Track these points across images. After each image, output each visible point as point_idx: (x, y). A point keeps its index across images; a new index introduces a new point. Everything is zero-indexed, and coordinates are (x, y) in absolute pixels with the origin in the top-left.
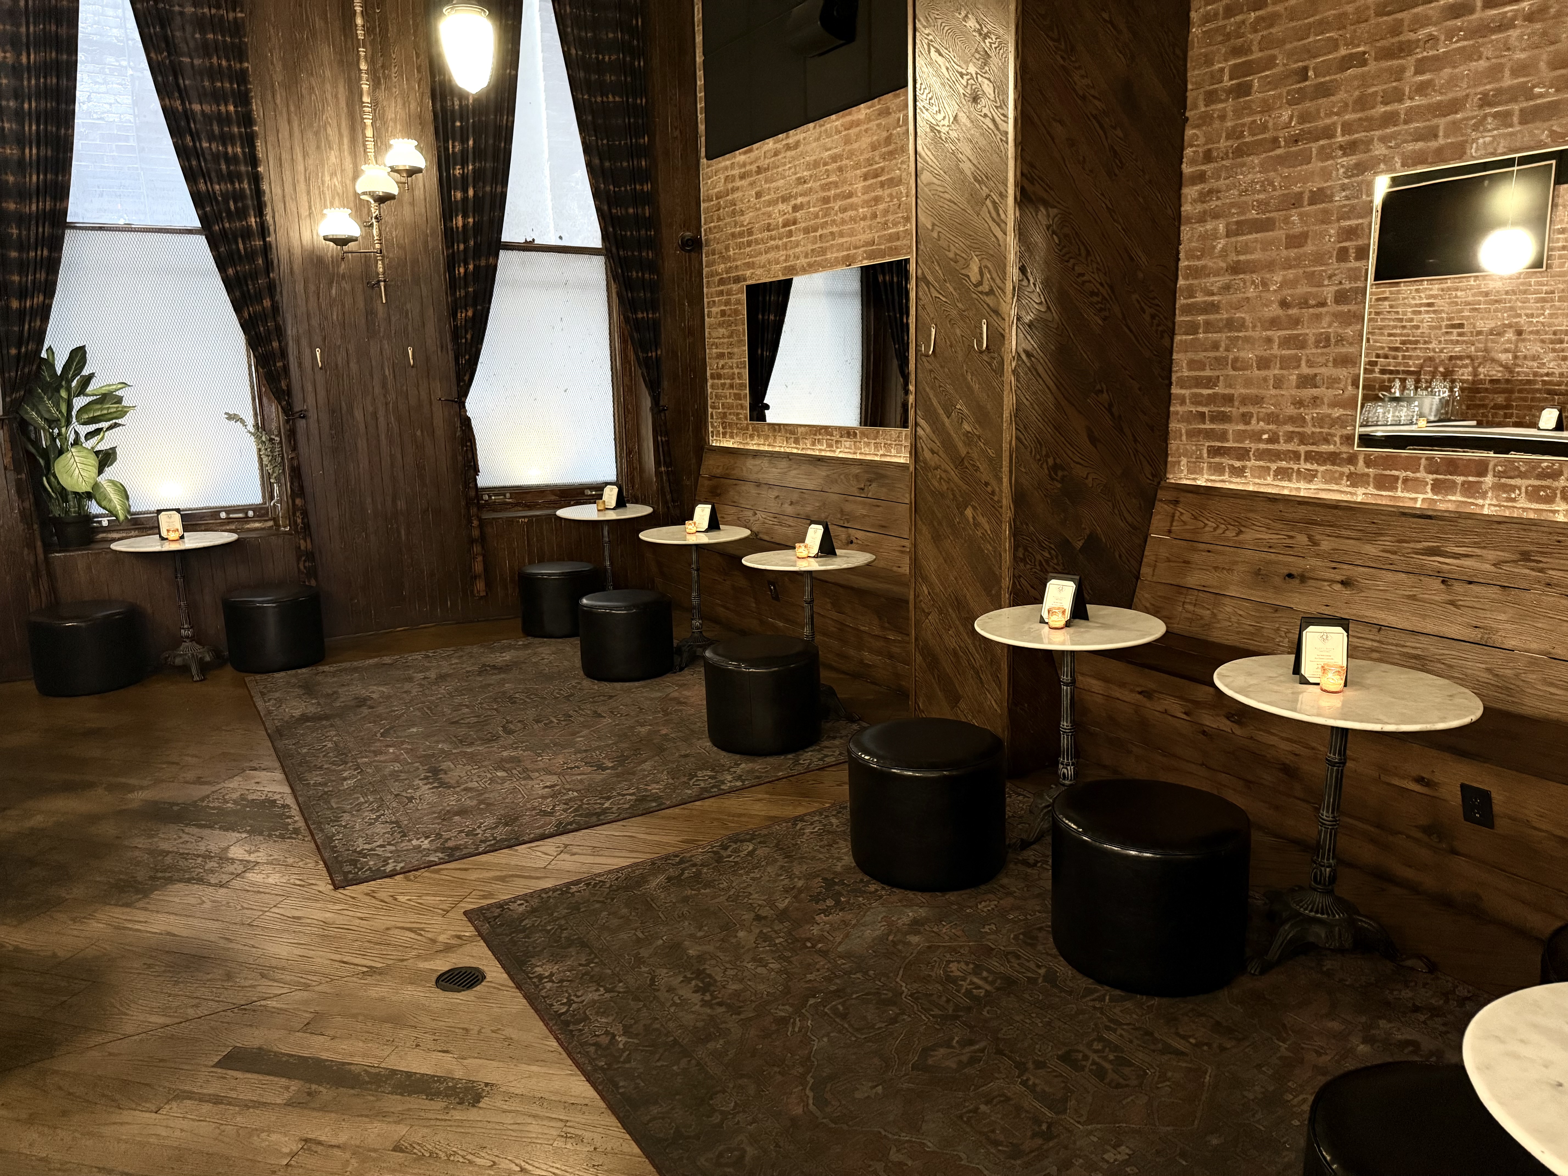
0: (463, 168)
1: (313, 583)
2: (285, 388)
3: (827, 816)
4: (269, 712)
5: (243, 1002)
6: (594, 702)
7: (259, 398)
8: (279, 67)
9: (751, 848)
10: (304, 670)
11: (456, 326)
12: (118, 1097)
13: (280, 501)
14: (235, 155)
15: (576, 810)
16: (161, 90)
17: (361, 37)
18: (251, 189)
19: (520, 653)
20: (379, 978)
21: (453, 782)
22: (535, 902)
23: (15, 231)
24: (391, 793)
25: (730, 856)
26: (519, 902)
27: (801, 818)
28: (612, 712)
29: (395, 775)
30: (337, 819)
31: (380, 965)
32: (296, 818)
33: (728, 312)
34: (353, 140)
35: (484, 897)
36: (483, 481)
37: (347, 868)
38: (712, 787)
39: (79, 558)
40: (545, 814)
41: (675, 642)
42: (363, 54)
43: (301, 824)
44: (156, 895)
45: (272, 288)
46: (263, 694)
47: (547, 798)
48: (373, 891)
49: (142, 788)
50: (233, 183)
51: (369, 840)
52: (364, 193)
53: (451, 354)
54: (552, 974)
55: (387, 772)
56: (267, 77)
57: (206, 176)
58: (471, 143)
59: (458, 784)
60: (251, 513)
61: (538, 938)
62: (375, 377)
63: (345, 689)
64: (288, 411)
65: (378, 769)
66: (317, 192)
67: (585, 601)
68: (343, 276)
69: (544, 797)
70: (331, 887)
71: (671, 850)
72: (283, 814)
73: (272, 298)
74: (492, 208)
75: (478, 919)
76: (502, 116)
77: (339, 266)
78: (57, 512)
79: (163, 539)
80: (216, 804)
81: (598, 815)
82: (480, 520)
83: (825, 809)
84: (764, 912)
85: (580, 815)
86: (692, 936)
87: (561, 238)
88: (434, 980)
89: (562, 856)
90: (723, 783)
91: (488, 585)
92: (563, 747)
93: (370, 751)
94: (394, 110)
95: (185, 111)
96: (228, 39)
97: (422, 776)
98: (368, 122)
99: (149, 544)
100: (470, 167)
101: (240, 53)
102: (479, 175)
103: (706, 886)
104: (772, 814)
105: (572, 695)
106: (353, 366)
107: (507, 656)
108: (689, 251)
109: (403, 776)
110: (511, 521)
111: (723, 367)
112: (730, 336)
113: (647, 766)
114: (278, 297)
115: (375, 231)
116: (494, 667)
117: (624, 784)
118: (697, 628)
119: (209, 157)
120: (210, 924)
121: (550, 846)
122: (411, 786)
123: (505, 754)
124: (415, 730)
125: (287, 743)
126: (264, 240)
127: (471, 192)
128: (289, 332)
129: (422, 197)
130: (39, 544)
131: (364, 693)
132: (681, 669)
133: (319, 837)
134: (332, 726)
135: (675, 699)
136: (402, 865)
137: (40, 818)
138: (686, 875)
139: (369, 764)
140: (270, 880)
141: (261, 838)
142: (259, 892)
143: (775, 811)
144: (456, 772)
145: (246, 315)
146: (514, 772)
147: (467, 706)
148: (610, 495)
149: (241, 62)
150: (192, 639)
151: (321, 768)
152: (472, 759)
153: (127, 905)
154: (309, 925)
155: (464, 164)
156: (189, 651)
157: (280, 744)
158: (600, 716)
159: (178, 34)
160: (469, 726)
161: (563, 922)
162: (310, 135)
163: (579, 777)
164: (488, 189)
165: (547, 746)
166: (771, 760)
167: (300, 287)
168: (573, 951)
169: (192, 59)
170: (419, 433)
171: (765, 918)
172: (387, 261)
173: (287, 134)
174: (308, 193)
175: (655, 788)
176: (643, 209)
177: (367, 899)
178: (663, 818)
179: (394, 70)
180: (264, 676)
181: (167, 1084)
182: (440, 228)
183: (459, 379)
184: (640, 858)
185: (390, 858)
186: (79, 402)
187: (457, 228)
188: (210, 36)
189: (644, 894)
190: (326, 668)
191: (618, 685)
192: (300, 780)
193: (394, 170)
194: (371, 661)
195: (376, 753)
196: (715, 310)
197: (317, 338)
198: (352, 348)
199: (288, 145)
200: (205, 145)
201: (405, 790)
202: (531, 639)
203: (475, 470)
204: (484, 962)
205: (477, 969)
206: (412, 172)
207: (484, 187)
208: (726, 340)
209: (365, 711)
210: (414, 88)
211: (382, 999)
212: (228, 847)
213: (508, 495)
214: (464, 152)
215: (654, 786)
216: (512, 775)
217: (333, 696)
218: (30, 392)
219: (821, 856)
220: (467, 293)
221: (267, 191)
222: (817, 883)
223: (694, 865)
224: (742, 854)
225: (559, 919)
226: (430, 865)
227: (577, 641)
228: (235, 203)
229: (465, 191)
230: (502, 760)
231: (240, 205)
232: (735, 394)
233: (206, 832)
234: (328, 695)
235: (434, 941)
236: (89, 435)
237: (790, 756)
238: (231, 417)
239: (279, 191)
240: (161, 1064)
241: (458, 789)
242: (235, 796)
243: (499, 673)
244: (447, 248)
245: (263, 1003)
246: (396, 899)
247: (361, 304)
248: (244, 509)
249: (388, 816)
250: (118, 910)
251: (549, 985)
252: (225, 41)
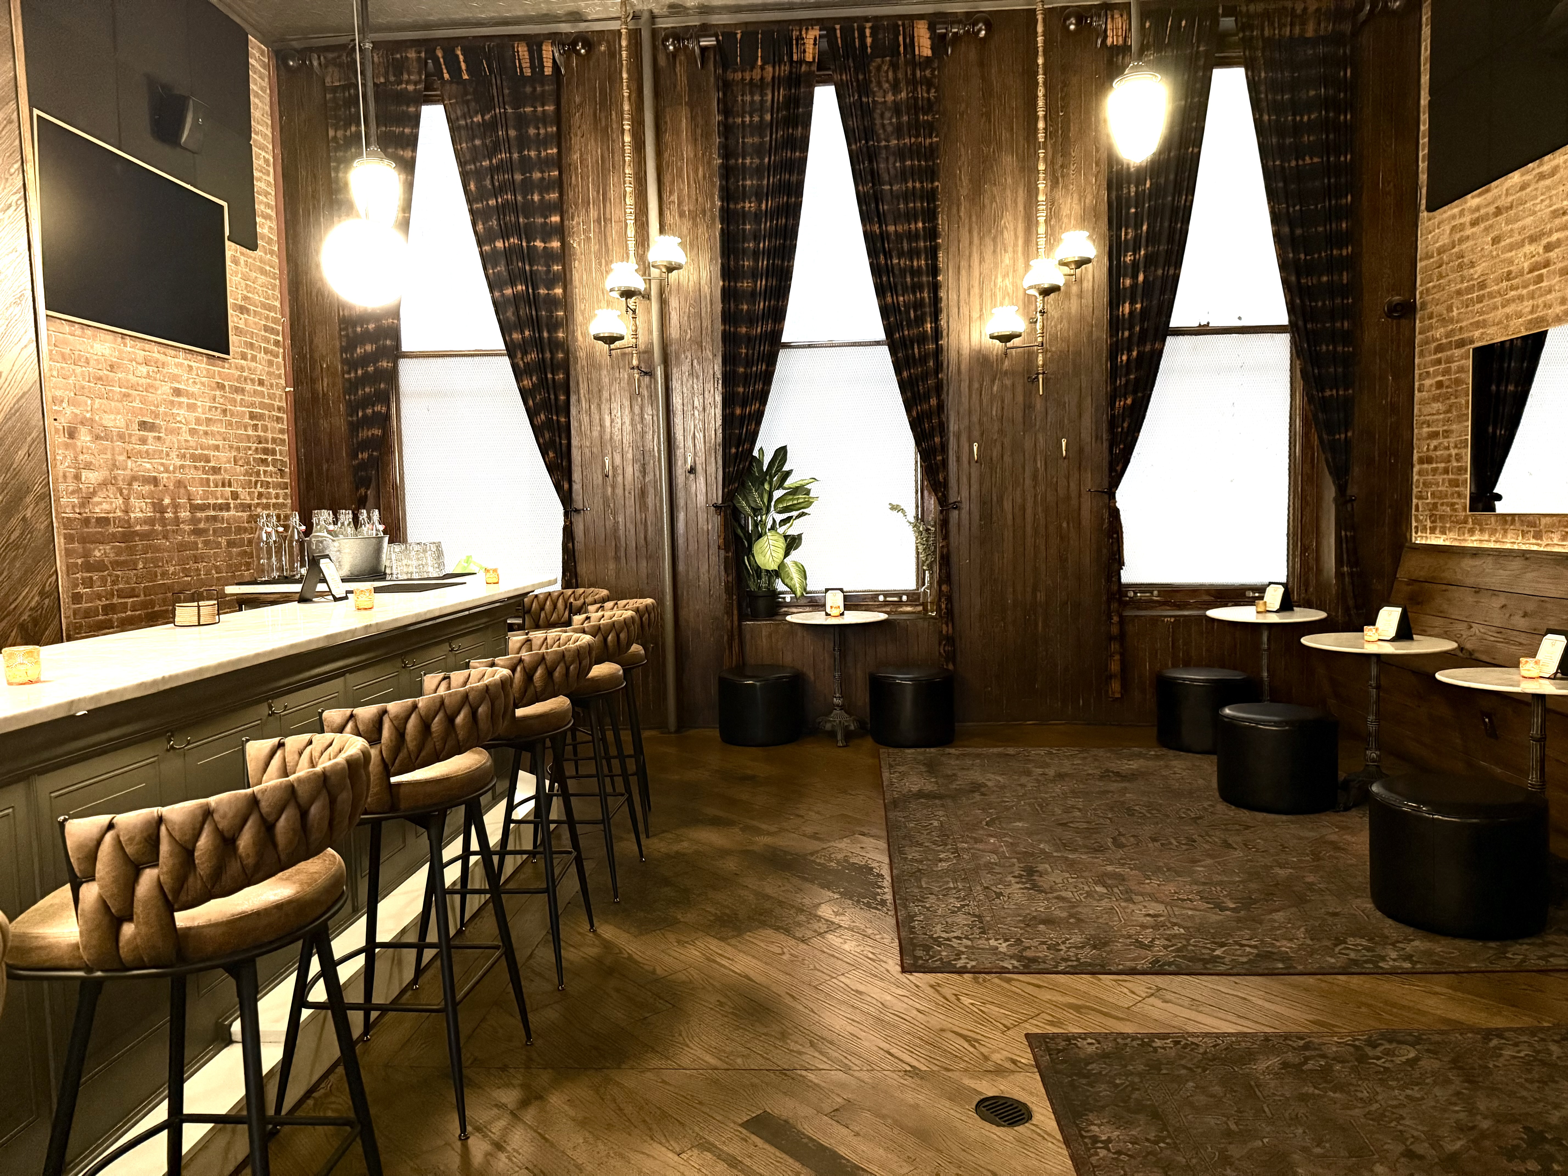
0: (1134, 254)
1: (951, 667)
2: (941, 479)
3: (1542, 1040)
4: (892, 784)
5: (786, 1067)
6: (1226, 830)
7: (921, 491)
8: (965, 181)
9: (1412, 1055)
10: (932, 750)
11: (1113, 416)
12: (655, 1127)
13: (930, 588)
14: (919, 267)
15: (1178, 950)
16: (865, 217)
17: (1042, 140)
18: (929, 297)
19: (1150, 763)
20: (919, 1082)
21: (1046, 886)
22: (1108, 1046)
23: (744, 351)
24: (982, 884)
25: (1379, 1058)
26: (1090, 1041)
27: (1499, 1033)
28: (1246, 845)
29: (989, 867)
30: (922, 899)
31: (924, 1068)
32: (886, 890)
33: (1447, 383)
34: (1027, 242)
35: (1051, 1023)
36: (1128, 576)
37: (919, 953)
38: (1366, 962)
39: (764, 626)
40: (1141, 945)
41: (1342, 776)
42: (1041, 155)
43: (889, 897)
44: (747, 936)
45: (939, 388)
46: (891, 766)
47: (1147, 928)
48: (939, 985)
49: (769, 834)
50: (914, 293)
51: (948, 927)
52: (1031, 287)
53: (1106, 445)
54: (1109, 1140)
55: (982, 861)
56: (954, 194)
57: (893, 289)
58: (1145, 228)
59: (1052, 890)
60: (904, 598)
61: (1103, 1089)
62: (1027, 468)
63: (965, 772)
64: (943, 502)
65: (974, 857)
66: (989, 294)
67: (1227, 711)
68: (1006, 373)
69: (1144, 927)
70: (899, 969)
71: (1294, 1029)
72: (876, 883)
73: (939, 397)
74: (1163, 292)
75: (1039, 1047)
76: (1180, 196)
77: (1002, 363)
78: (753, 587)
79: (827, 614)
80: (822, 861)
81: (1205, 962)
82: (1121, 617)
83: (1542, 1029)
84: (1421, 1148)
85: (1184, 957)
86: (1305, 1149)
87: (1240, 318)
88: (975, 1103)
89: (1152, 1000)
90: (1383, 958)
91: (1125, 686)
92: (1178, 874)
93: (971, 838)
94: (1070, 206)
95: (881, 233)
96: (923, 163)
97: (1016, 874)
98: (1042, 220)
99: (817, 618)
100: (1142, 252)
101: (932, 174)
102: (1150, 261)
103: (1334, 1090)
104: (1451, 1016)
105: (1201, 818)
106: (1007, 459)
107: (1134, 765)
108: (1399, 317)
109: (998, 869)
110: (1155, 620)
111: (1436, 448)
112: (1448, 411)
113: (1279, 916)
114: (944, 396)
115: (1039, 325)
116: (1117, 774)
117: (1247, 933)
118: (1373, 760)
119: (897, 272)
120: (782, 977)
121: (1140, 985)
122: (1001, 882)
123: (1110, 868)
124: (1020, 824)
125: (897, 815)
126: (937, 344)
127: (1141, 278)
128: (951, 428)
129: (1090, 288)
130: (735, 612)
131: (980, 779)
132: (1347, 809)
133: (902, 913)
134: (943, 806)
135: (1332, 843)
136: (974, 963)
137: (685, 844)
138: (1310, 1065)
139: (968, 850)
140: (846, 947)
141: (850, 902)
142: (833, 956)
143: (1458, 1014)
144: (1054, 876)
145: (914, 414)
146: (1116, 890)
147: (1080, 810)
148: (1274, 597)
149: (932, 182)
150: (842, 707)
151: (921, 844)
152: (1071, 865)
153: (722, 939)
154: (869, 1004)
155: (1136, 250)
156: (838, 718)
157: (891, 815)
158: (1229, 846)
159: (882, 166)
160: (1077, 831)
161: (1137, 1080)
162: (988, 241)
163: (1190, 913)
164: (1160, 272)
165: (1159, 869)
166: (1462, 943)
167: (965, 385)
168: (1142, 1118)
169: (891, 185)
170: (1065, 525)
171: (1421, 1157)
172: (1049, 355)
173: (967, 243)
174: (981, 296)
175: (1285, 946)
176: (1341, 275)
177: (930, 991)
178: (1290, 984)
179: (1072, 168)
180: (896, 750)
181: (697, 1129)
182: (1106, 317)
183: (1111, 468)
184: (1248, 1027)
185: (963, 953)
186: (777, 494)
187: (1123, 315)
188: (908, 163)
189: (1248, 1075)
190: (952, 751)
191: (1260, 816)
192: (901, 852)
193: (1063, 264)
194: (995, 750)
195: (977, 840)
196: (1428, 382)
197: (976, 433)
198: (1007, 441)
199: (967, 253)
200: (895, 261)
201: (996, 885)
202: (1165, 751)
203: (1120, 563)
204: (1034, 1099)
205: (1025, 1105)
206: (1081, 263)
207: (1156, 270)
208: (1442, 416)
209: (977, 797)
210: (1090, 183)
211: (916, 1107)
212: (820, 904)
213: (1155, 593)
214: (1137, 239)
215: (1285, 942)
216: (1113, 893)
217: (952, 778)
218: (743, 484)
219: (1525, 1093)
220: (1127, 382)
221: (944, 297)
222: (1514, 1133)
223: (1323, 1056)
224: (1398, 1060)
225: (1132, 1074)
226: (1003, 971)
227: (1214, 758)
228: (915, 312)
229: (1135, 277)
230: (1106, 874)
231: (919, 313)
232: (1450, 481)
233: (808, 885)
234: (948, 776)
235: (986, 1058)
236: (784, 522)
237: (1492, 944)
238: (894, 508)
239: (955, 297)
240: (698, 1106)
241: (1050, 896)
242: (840, 856)
243: (1122, 781)
244: (1111, 336)
245: (804, 1073)
246: (958, 1000)
247: (1020, 398)
248: (899, 594)
249: (973, 907)
250: (715, 942)
251: (1103, 1153)
252: (920, 165)
